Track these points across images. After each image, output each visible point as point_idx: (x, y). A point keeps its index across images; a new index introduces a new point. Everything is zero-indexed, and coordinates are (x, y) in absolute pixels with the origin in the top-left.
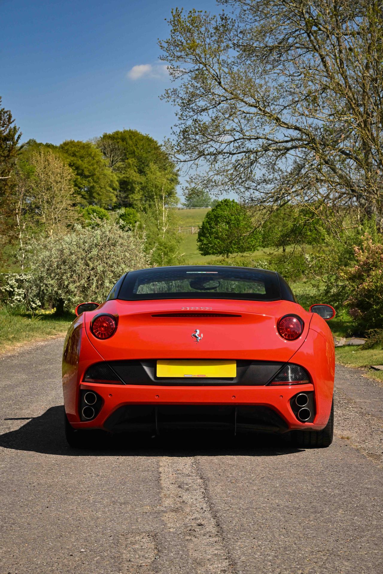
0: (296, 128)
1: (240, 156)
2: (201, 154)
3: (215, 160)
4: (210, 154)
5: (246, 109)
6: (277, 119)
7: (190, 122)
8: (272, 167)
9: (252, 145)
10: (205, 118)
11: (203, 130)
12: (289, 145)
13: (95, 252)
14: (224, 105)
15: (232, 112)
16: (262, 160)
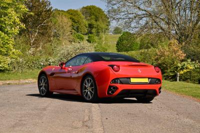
0: (145, 11)
1: (127, 20)
2: (114, 19)
3: (119, 21)
4: (117, 19)
5: (128, 4)
6: (139, 8)
7: (110, 8)
8: (138, 23)
9: (131, 16)
10: (115, 7)
11: (114, 11)
12: (143, 16)
13: (78, 51)
14: (121, 3)
15: (124, 5)
16: (134, 21)
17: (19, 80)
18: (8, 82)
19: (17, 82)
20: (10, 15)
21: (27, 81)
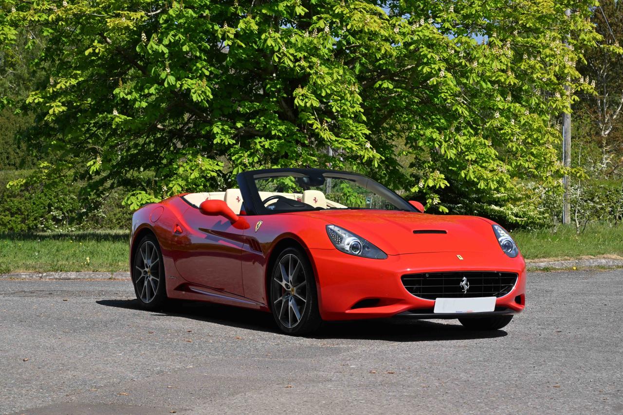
17: (578, 256)
18: (543, 265)
19: (571, 263)
20: (548, 51)
21: (604, 261)
